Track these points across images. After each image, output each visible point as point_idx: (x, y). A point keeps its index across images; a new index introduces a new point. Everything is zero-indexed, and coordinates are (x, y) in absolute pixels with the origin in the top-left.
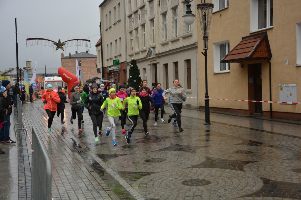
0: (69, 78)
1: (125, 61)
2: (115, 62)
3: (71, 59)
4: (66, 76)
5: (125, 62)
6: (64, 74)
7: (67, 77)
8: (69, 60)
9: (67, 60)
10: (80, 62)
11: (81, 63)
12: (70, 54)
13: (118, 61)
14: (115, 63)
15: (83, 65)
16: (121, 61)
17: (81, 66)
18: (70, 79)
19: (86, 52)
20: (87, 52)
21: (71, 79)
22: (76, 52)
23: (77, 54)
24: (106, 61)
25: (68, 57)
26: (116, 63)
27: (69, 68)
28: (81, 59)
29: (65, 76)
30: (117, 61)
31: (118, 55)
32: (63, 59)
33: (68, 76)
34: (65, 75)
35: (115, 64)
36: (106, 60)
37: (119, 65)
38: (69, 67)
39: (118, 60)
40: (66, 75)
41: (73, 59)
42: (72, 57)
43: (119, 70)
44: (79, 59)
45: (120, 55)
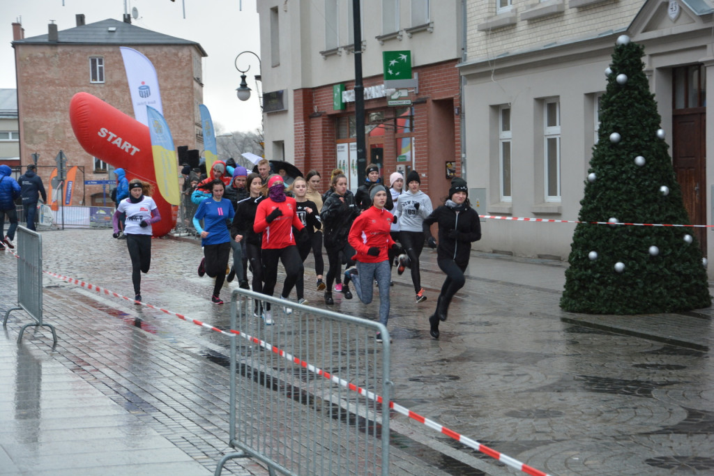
0: (126, 146)
1: (454, 57)
2: (393, 62)
3: (60, 50)
4: (114, 139)
5: (456, 61)
6: (103, 132)
7: (118, 142)
8: (48, 51)
9: (38, 52)
10: (101, 62)
11: (101, 68)
12: (53, 27)
13: (409, 58)
14: (394, 68)
15: (111, 76)
16: (420, 59)
17: (101, 79)
18: (131, 150)
19: (121, 20)
20: (127, 19)
21: (136, 149)
22: (80, 19)
23: (81, 28)
24: (321, 57)
25: (46, 40)
26: (398, 66)
27: (51, 88)
28: (104, 49)
29: (109, 139)
30: (404, 57)
31: (407, 30)
32: (20, 49)
33: (120, 139)
34: (108, 135)
35: (394, 72)
36: (322, 53)
37: (410, 77)
38: (52, 82)
39: (407, 53)
40: (112, 135)
41: (68, 49)
42: (62, 39)
43: (409, 102)
44: (95, 49)
45: (419, 30)
